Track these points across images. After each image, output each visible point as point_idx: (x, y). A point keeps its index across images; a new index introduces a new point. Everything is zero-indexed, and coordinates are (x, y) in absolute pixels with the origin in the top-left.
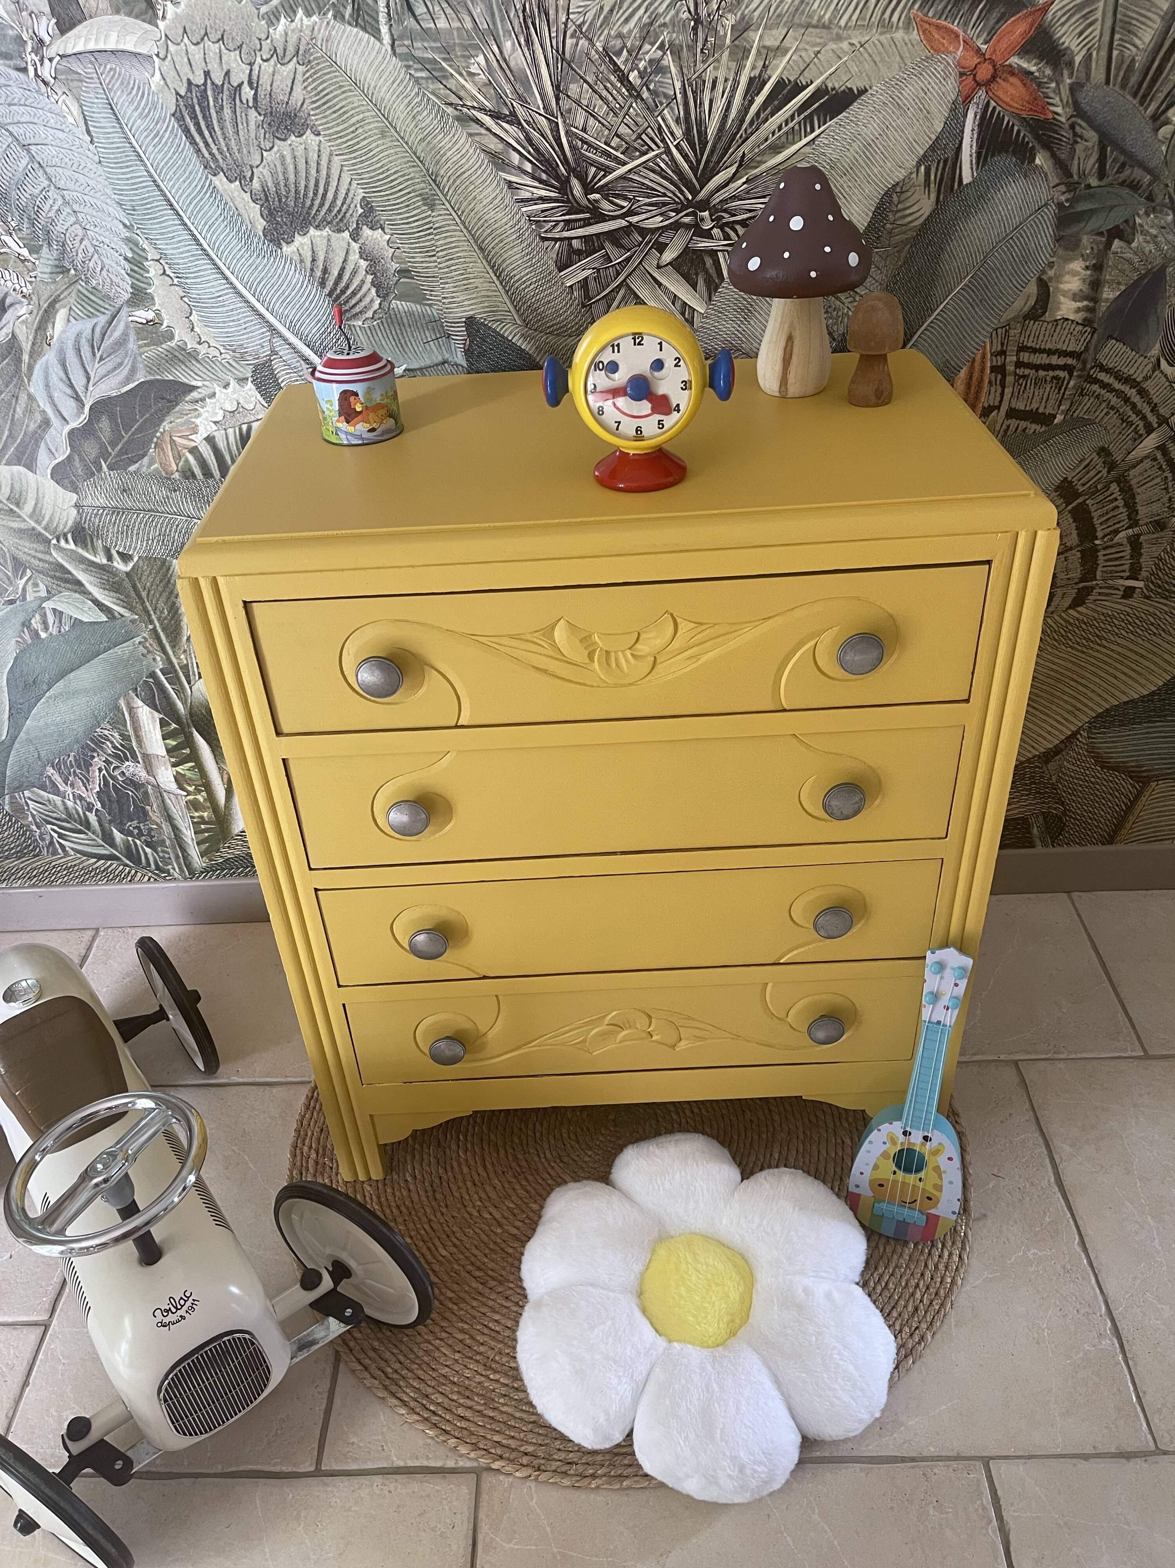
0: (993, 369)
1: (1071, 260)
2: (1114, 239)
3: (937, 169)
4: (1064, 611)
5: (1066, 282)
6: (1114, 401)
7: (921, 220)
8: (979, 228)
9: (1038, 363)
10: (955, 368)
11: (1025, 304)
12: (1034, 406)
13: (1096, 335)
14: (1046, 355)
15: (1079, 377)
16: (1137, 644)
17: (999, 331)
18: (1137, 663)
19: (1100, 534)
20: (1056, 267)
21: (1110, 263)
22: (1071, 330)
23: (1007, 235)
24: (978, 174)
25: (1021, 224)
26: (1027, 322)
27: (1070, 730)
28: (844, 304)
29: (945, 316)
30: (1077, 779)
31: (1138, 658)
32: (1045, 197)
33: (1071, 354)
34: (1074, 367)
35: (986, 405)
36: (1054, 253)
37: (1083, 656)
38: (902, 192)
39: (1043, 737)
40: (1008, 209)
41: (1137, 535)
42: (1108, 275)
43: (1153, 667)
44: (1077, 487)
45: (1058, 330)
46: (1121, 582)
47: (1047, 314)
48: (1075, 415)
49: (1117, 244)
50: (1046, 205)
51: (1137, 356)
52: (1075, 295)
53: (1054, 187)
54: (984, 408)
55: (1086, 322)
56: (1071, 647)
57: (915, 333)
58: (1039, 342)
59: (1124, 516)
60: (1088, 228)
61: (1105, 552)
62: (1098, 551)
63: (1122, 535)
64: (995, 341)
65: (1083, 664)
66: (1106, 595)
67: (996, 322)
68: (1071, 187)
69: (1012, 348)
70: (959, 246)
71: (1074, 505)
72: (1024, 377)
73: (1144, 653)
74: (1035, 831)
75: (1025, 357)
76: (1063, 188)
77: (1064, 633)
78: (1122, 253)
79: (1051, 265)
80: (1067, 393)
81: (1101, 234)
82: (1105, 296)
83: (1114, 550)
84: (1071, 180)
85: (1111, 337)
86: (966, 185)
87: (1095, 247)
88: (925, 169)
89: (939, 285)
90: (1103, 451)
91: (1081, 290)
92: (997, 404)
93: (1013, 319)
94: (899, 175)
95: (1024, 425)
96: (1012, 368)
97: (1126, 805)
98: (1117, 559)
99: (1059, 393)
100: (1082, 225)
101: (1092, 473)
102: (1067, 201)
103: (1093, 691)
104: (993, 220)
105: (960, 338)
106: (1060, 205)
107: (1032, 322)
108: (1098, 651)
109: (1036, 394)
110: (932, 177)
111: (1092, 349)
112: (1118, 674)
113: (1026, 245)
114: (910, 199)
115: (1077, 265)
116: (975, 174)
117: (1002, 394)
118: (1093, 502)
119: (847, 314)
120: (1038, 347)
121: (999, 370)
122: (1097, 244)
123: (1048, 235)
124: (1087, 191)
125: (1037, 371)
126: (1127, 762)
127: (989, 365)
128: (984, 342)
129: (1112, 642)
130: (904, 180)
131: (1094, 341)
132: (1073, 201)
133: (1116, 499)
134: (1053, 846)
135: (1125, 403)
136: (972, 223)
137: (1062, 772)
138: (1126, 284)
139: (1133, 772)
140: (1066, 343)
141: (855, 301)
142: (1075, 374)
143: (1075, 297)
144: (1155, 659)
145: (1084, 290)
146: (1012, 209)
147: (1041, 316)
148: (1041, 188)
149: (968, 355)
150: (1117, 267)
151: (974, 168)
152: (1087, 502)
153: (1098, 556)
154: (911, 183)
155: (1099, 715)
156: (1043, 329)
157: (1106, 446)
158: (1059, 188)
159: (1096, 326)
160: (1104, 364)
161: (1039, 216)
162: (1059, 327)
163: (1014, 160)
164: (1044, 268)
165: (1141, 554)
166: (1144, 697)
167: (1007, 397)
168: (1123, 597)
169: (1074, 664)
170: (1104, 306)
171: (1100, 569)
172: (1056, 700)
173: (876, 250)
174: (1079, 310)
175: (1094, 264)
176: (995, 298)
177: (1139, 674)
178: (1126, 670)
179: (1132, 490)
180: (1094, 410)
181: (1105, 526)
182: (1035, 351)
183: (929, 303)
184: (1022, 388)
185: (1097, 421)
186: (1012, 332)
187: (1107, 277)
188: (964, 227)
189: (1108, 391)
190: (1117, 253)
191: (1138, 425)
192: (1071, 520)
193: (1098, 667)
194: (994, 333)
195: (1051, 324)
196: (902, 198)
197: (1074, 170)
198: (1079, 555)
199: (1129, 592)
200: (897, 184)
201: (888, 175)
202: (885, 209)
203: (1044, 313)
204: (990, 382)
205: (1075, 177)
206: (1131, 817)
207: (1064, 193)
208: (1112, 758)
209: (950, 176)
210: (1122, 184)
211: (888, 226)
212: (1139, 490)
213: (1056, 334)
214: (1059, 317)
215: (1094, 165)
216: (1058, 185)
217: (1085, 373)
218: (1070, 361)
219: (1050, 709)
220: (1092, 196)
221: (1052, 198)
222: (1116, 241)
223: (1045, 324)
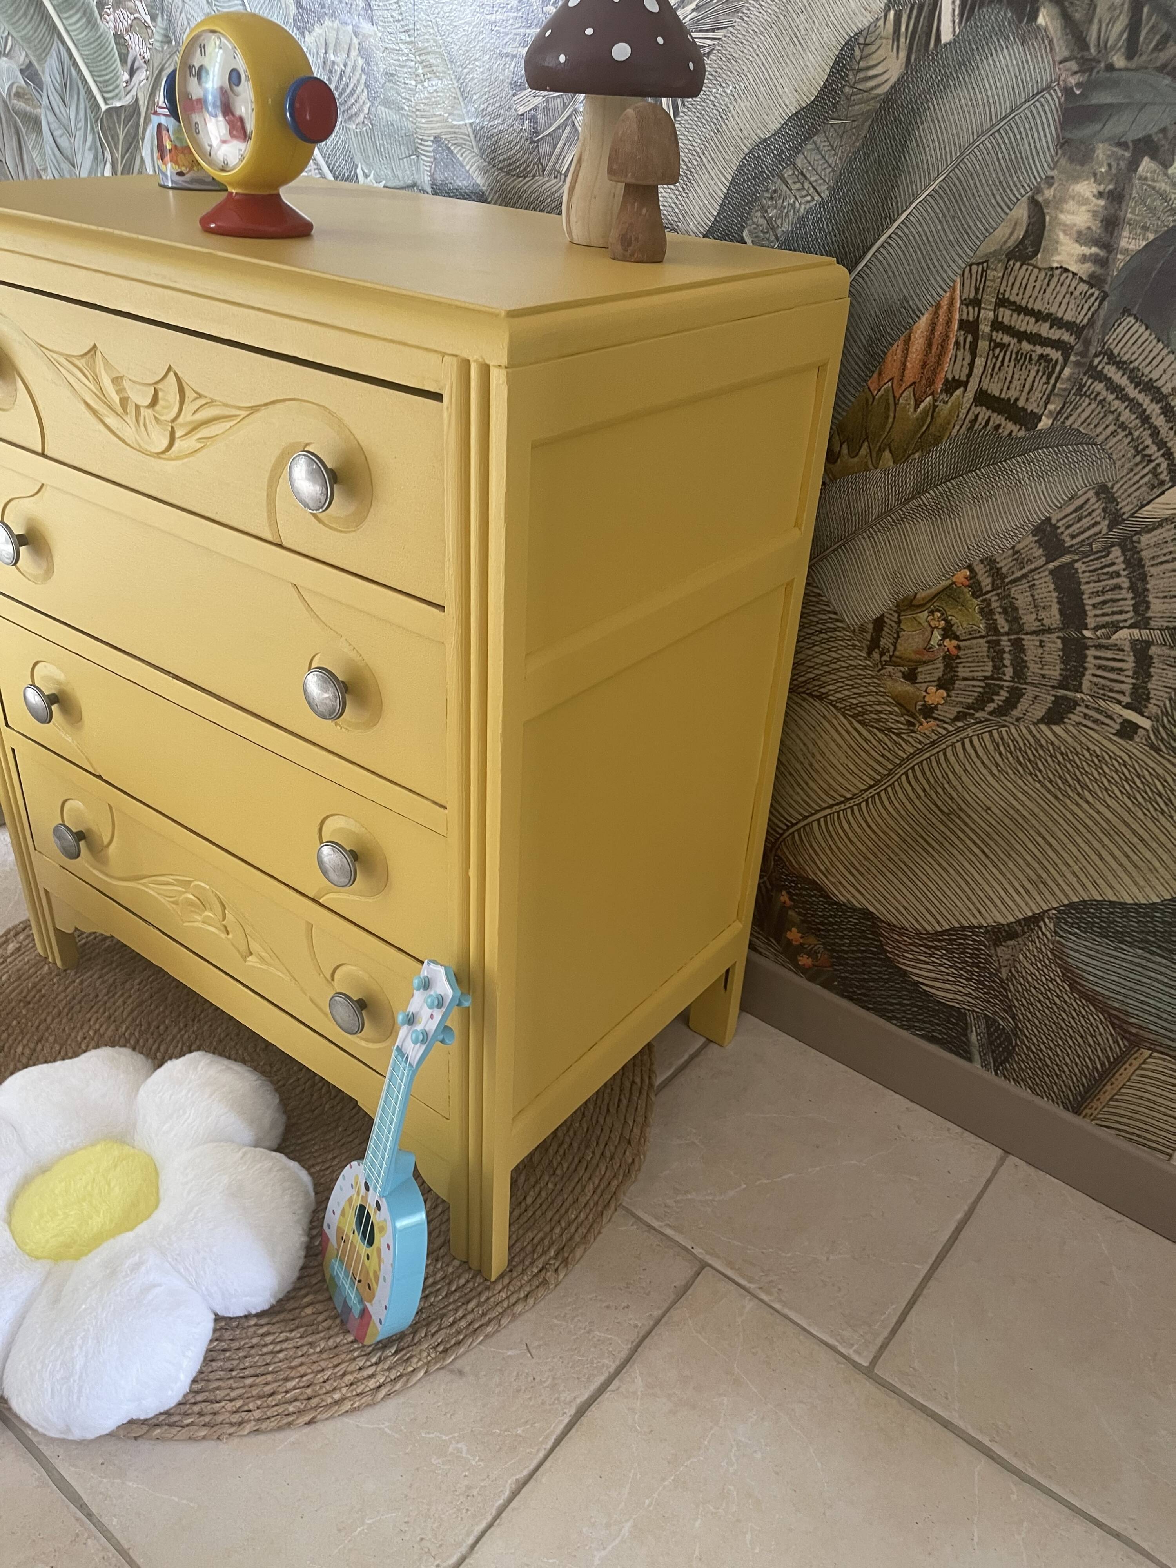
0: (963, 324)
1: (1076, 179)
2: (1143, 157)
3: (909, 17)
4: (1034, 724)
5: (1068, 212)
6: (1127, 416)
7: (886, 88)
8: (957, 109)
9: (1022, 329)
10: (914, 311)
11: (1011, 234)
12: (1013, 394)
13: (1106, 303)
14: (1033, 320)
15: (1077, 364)
16: (1136, 818)
17: (974, 267)
18: (1134, 849)
19: (1091, 622)
20: (1056, 185)
21: (1134, 195)
22: (1072, 289)
23: (993, 126)
24: (961, 31)
25: (1012, 111)
26: (1011, 263)
27: (1032, 910)
28: (790, 190)
29: (906, 230)
30: (1035, 988)
31: (1135, 840)
32: (1047, 77)
33: (1070, 326)
34: (1072, 348)
35: (950, 377)
36: (1056, 163)
37: (1057, 804)
38: (866, 45)
39: (992, 902)
40: (996, 87)
41: (1145, 641)
42: (1131, 212)
43: (1157, 864)
44: (1063, 537)
45: (1052, 285)
46: (1118, 708)
47: (1039, 256)
48: (1068, 423)
49: (1146, 165)
50: (1048, 88)
51: (1165, 352)
52: (1079, 233)
53: (1060, 63)
54: (947, 380)
55: (1093, 281)
56: (1040, 782)
57: (869, 249)
58: (1026, 296)
59: (1128, 605)
60: (1106, 132)
61: (1098, 654)
62: (1087, 648)
63: (1124, 634)
64: (967, 282)
65: (1056, 816)
66: (1096, 721)
67: (971, 254)
68: (1086, 65)
69: (989, 299)
70: (931, 132)
71: (1056, 563)
72: (1003, 346)
73: (1146, 836)
74: (973, 1037)
75: (1006, 316)
76: (1073, 65)
77: (1032, 758)
78: (1153, 180)
79: (1049, 181)
80: (1058, 385)
81: (1123, 145)
82: (1123, 243)
83: (1109, 654)
84: (1086, 54)
85: (1126, 312)
86: (945, 45)
87: (1114, 164)
88: (895, 14)
89: (902, 183)
90: (1103, 491)
91: (1089, 228)
92: (963, 378)
93: (994, 254)
94: (863, 20)
95: (997, 418)
96: (987, 329)
97: (1103, 1064)
98: (1112, 670)
99: (1047, 383)
100: (1098, 127)
101: (1086, 522)
102: (1079, 85)
103: (1067, 864)
104: (977, 101)
105: (923, 269)
106: (1068, 91)
107: (1018, 264)
108: (1077, 804)
109: (1016, 376)
110: (903, 29)
111: (1099, 323)
112: (1104, 853)
113: (1018, 145)
114: (874, 56)
115: (1086, 188)
116: (957, 31)
117: (971, 365)
118: (1084, 568)
119: (793, 205)
120: (1024, 304)
121: (970, 327)
122: (1118, 159)
123: (1048, 135)
124: (1108, 75)
125: (1020, 341)
126: (1109, 998)
127: (957, 317)
128: (954, 282)
129: (1099, 799)
130: (869, 27)
131: (1102, 313)
132: (1088, 87)
133: (1118, 575)
134: (996, 1074)
135: (1143, 423)
136: (948, 101)
137: (1015, 967)
138: (1156, 232)
139: (1117, 1017)
140: (1063, 306)
141: (803, 188)
142: (1072, 358)
143: (1081, 238)
144: (1160, 851)
145: (1094, 228)
146: (1002, 88)
147: (1031, 258)
148: (1043, 62)
149: (932, 296)
150: (1143, 202)
151: (957, 21)
152: (1077, 565)
153: (1086, 656)
154: (877, 33)
155: (1072, 905)
156: (1033, 278)
157: (1110, 485)
158: (1068, 64)
159: (1106, 288)
160: (1116, 352)
161: (1038, 104)
162: (1055, 280)
163: (1009, 15)
164: (1039, 184)
165: (1150, 676)
166: (1140, 905)
167: (977, 371)
168: (1118, 734)
169: (1043, 810)
170: (1121, 260)
171: (1088, 677)
172: (1014, 855)
173: (832, 122)
174: (1084, 259)
175: (1110, 191)
176: (971, 217)
177: (1136, 866)
178: (1117, 852)
179: (1143, 567)
180: (1095, 422)
181: (1099, 612)
182: (1020, 309)
183: (889, 208)
184: (998, 364)
185: (1099, 440)
186: (991, 274)
187: (1129, 216)
188: (938, 105)
189: (1117, 398)
190: (1146, 179)
191: (1159, 465)
192: (1053, 586)
193: (1076, 830)
194: (968, 269)
195: (1043, 274)
196: (866, 52)
197: (1092, 39)
198: (1059, 645)
199: (1128, 730)
200: (860, 33)
201: (851, 18)
202: (844, 65)
203: (1036, 253)
204: (957, 343)
205: (1093, 50)
206: (1108, 1087)
207: (1076, 73)
208: (1087, 980)
209: (925, 28)
210: (1162, 69)
211: (847, 90)
212: (1153, 571)
213: (1049, 290)
214: (1055, 265)
215: (1121, 34)
216: (1065, 60)
217: (1088, 360)
218: (1066, 337)
219: (1005, 864)
220: (1116, 83)
221: (1058, 80)
222: (1146, 159)
223: (1036, 271)
